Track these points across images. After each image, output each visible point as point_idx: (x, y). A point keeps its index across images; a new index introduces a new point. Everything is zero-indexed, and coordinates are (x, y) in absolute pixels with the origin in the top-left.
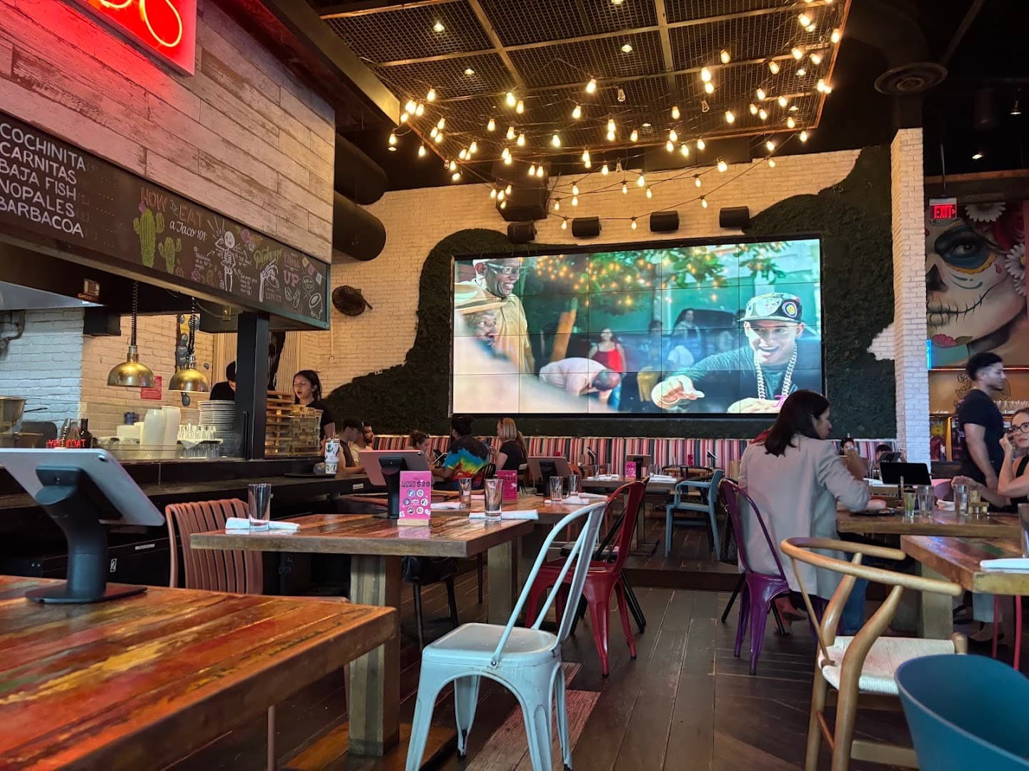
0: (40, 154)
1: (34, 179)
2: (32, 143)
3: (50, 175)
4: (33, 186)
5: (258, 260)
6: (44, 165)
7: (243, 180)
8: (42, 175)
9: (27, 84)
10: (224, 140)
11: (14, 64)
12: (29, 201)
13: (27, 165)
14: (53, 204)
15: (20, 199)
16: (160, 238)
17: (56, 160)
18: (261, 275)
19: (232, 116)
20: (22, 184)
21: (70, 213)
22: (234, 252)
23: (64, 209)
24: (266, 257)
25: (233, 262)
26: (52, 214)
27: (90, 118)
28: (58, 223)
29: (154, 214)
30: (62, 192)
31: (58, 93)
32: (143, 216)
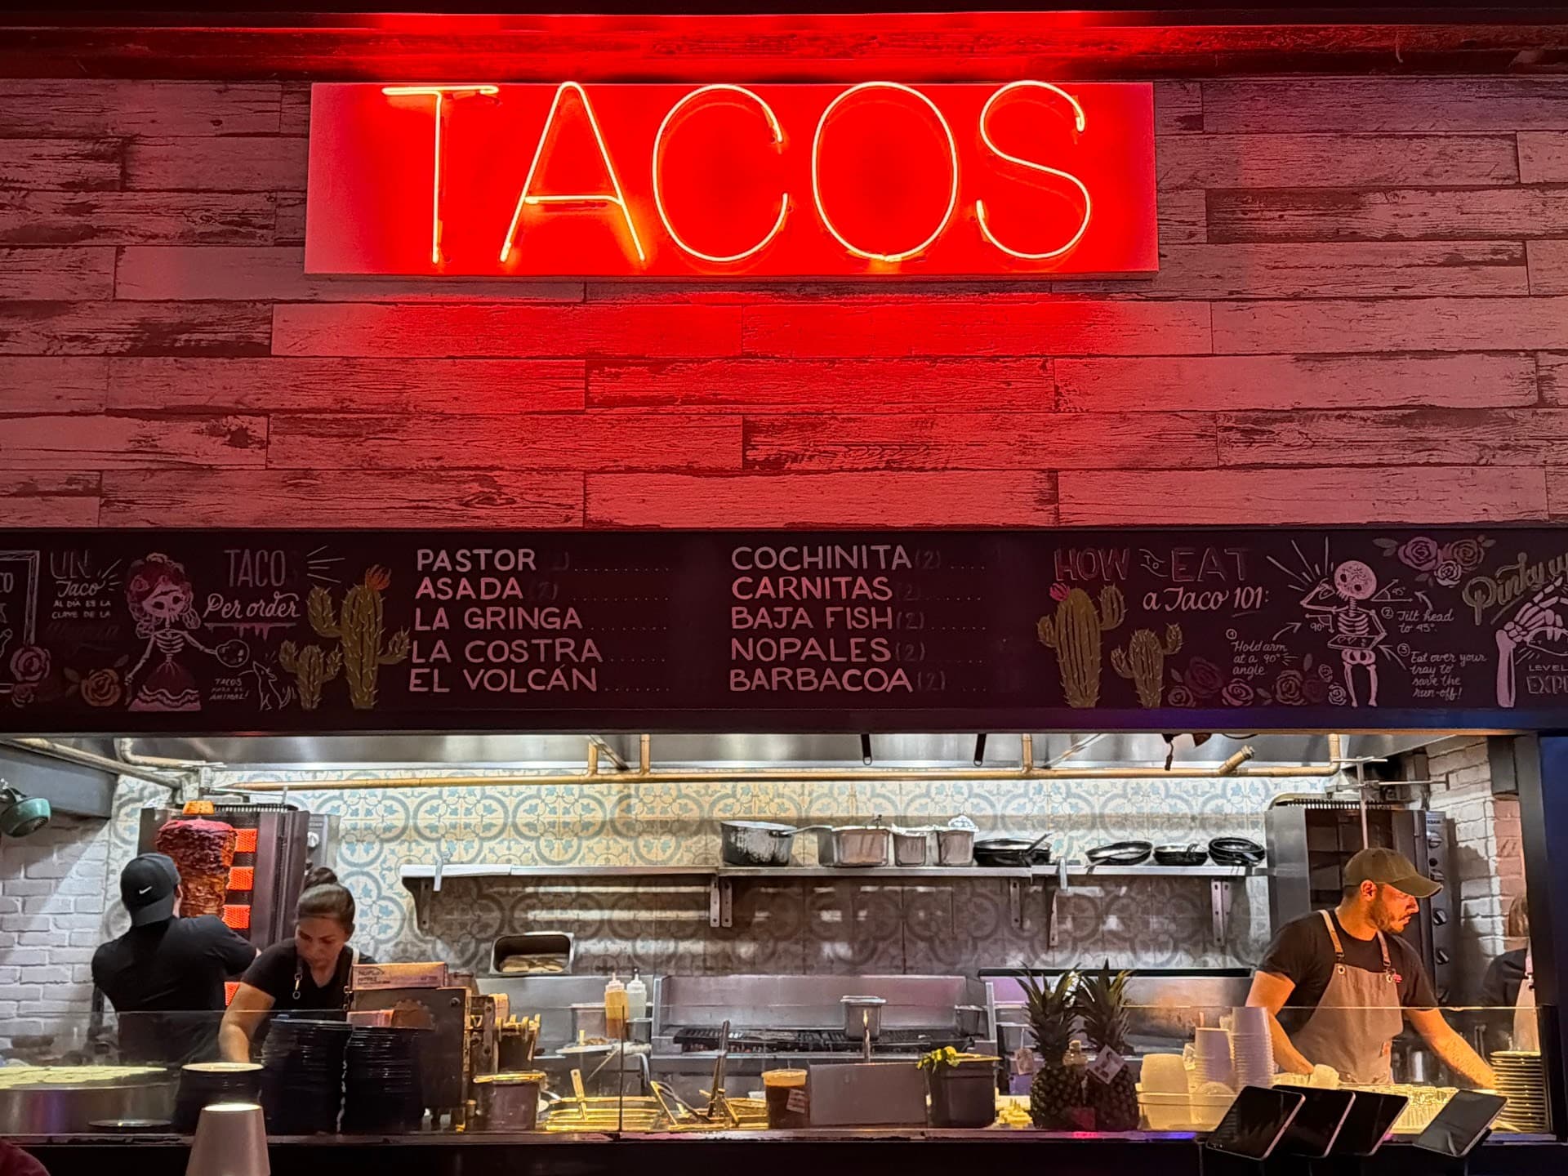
0: (812, 572)
1: (802, 618)
2: (791, 559)
3: (836, 599)
4: (803, 633)
5: (1477, 604)
6: (818, 589)
7: (1388, 422)
8: (815, 607)
9: (774, 466)
10: (1299, 358)
11: (746, 443)
12: (793, 661)
13: (788, 600)
14: (843, 650)
15: (777, 662)
16: (1114, 639)
17: (846, 569)
18: (1501, 636)
19: (1323, 291)
20: (777, 635)
21: (881, 655)
22: (1378, 607)
23: (865, 650)
24: (1516, 585)
25: (1373, 630)
26: (839, 670)
27: (910, 469)
28: (854, 681)
29: (1094, 595)
30: (861, 622)
31: (835, 454)
32: (1062, 607)
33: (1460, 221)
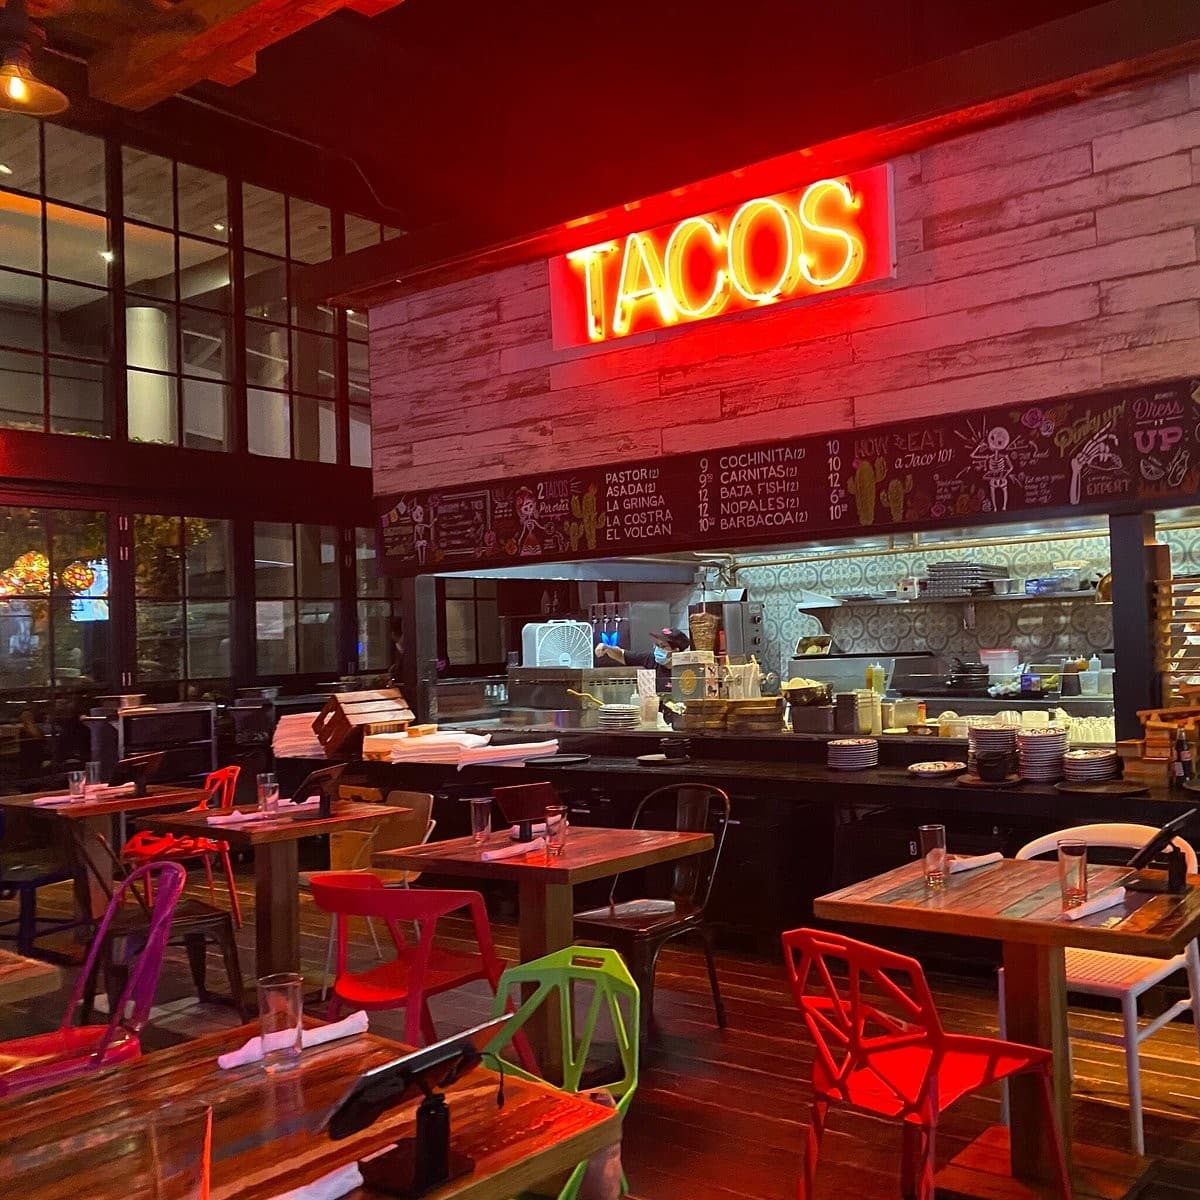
0: (752, 467)
1: (749, 490)
2: (744, 461)
3: (762, 479)
4: (749, 498)
5: (1062, 444)
6: (755, 474)
7: (1016, 342)
8: (753, 483)
9: (733, 414)
10: (970, 311)
11: (723, 405)
12: (745, 513)
13: (743, 482)
14: (765, 505)
15: (739, 514)
16: (882, 486)
17: (766, 463)
18: (1074, 462)
19: (983, 267)
20: (738, 500)
21: (781, 506)
22: (1009, 453)
23: (774, 503)
24: (1085, 430)
25: (1007, 467)
26: (764, 514)
27: (789, 407)
28: (770, 520)
29: (873, 463)
30: (772, 489)
31: (757, 404)
32: (858, 473)
33: (1056, 207)
